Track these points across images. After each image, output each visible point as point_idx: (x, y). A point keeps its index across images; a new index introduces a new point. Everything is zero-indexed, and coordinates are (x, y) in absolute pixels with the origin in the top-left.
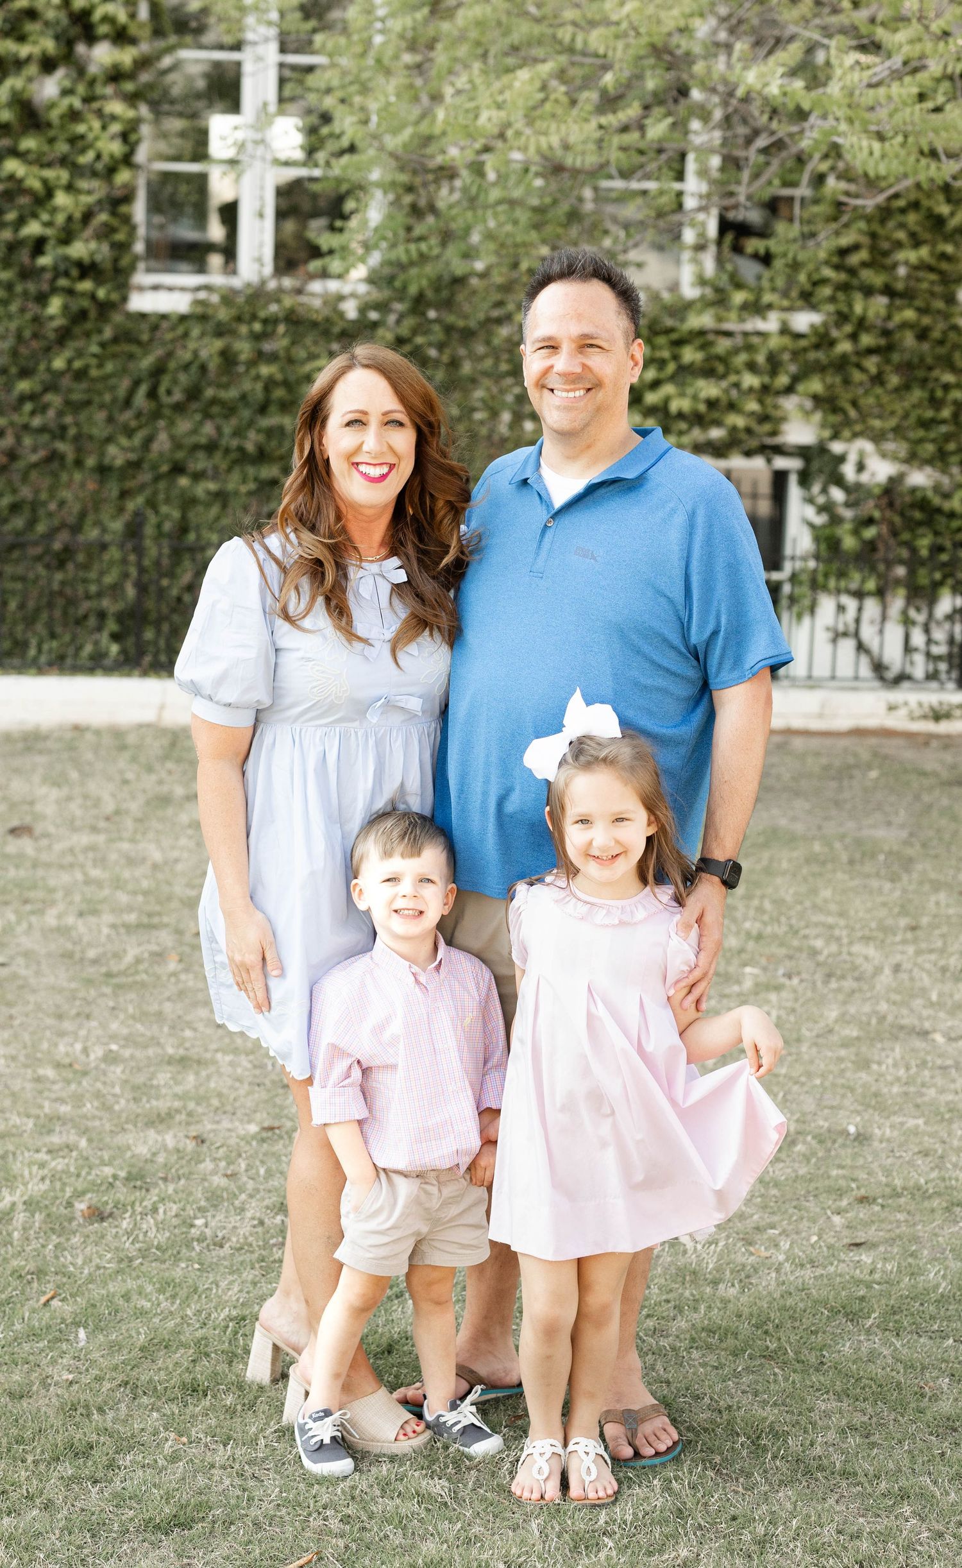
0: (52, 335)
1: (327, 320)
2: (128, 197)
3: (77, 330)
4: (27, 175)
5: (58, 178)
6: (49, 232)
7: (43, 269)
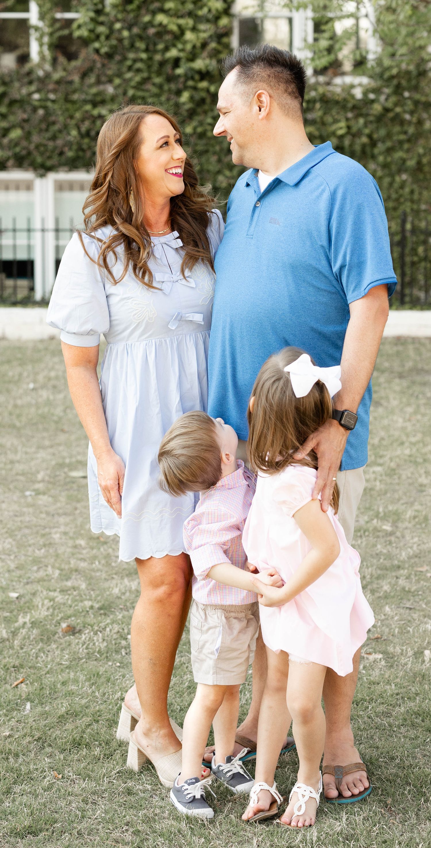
0: (185, 114)
1: (345, 100)
2: (228, 33)
3: (199, 110)
4: (169, 23)
5: (187, 24)
6: (182, 55)
7: (179, 76)
